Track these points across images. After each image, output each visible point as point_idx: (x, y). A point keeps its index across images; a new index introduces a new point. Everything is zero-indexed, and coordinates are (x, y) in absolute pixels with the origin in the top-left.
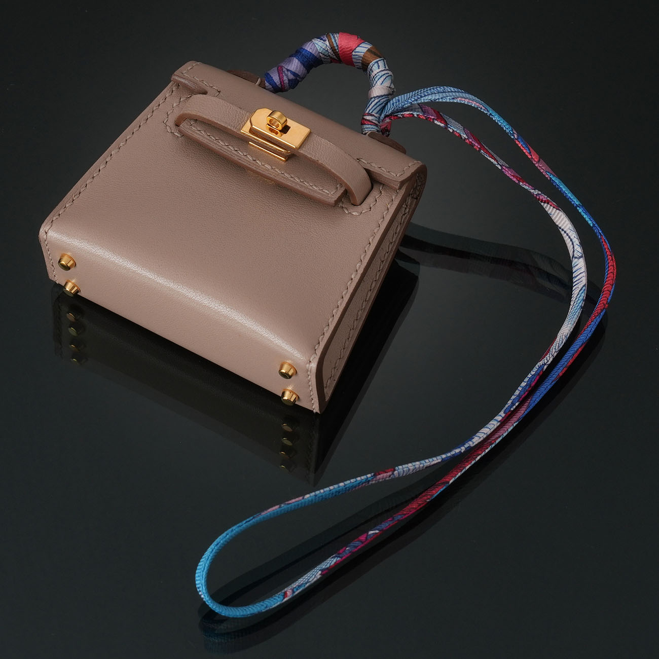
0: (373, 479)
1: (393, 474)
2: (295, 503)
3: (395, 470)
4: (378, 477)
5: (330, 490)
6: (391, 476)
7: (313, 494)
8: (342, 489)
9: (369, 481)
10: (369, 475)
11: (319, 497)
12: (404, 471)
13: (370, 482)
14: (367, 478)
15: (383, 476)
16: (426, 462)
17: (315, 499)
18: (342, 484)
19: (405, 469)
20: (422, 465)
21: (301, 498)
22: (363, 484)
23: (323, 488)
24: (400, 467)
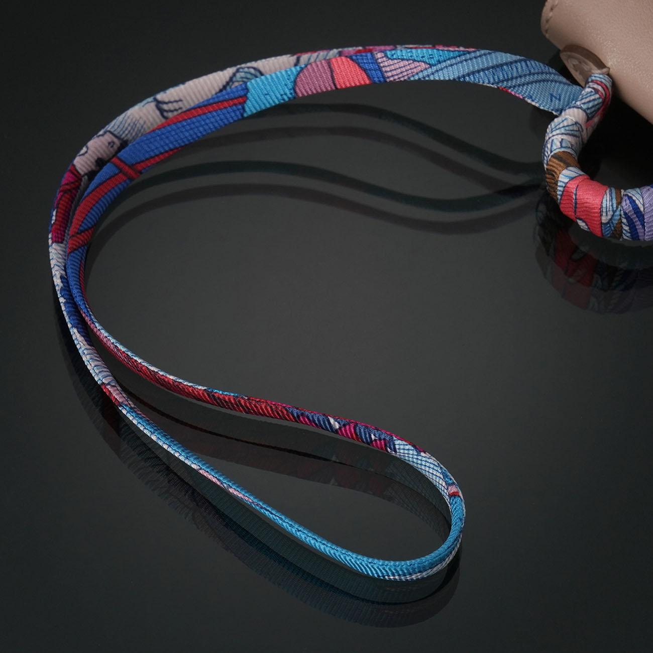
0: (126, 405)
1: (109, 384)
2: (213, 473)
3: (103, 383)
4: (120, 401)
5: (170, 446)
6: (114, 384)
7: (187, 462)
8: (159, 434)
9: (131, 408)
10: (124, 412)
11: (187, 453)
12: (100, 372)
13: (133, 406)
14: (128, 412)
15: (117, 394)
16: (80, 348)
17: (192, 456)
18: (154, 438)
19: (97, 371)
20: (86, 352)
21: (201, 471)
22: (139, 414)
23: (173, 456)
24: (96, 379)
